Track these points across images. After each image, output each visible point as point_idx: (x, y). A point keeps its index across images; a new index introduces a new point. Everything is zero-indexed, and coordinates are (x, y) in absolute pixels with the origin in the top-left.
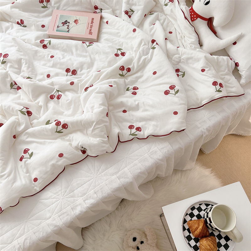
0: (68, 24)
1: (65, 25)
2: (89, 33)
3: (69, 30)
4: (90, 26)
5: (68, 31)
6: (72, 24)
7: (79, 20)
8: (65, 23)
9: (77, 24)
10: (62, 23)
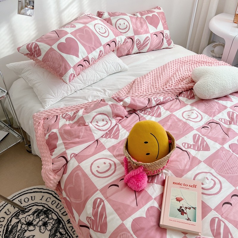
0: (182, 208)
1: (185, 211)
2: (195, 188)
3: (192, 207)
4: (185, 187)
5: (195, 208)
6: (183, 204)
7: (176, 197)
8: (181, 211)
9: (182, 199)
10: (182, 214)
